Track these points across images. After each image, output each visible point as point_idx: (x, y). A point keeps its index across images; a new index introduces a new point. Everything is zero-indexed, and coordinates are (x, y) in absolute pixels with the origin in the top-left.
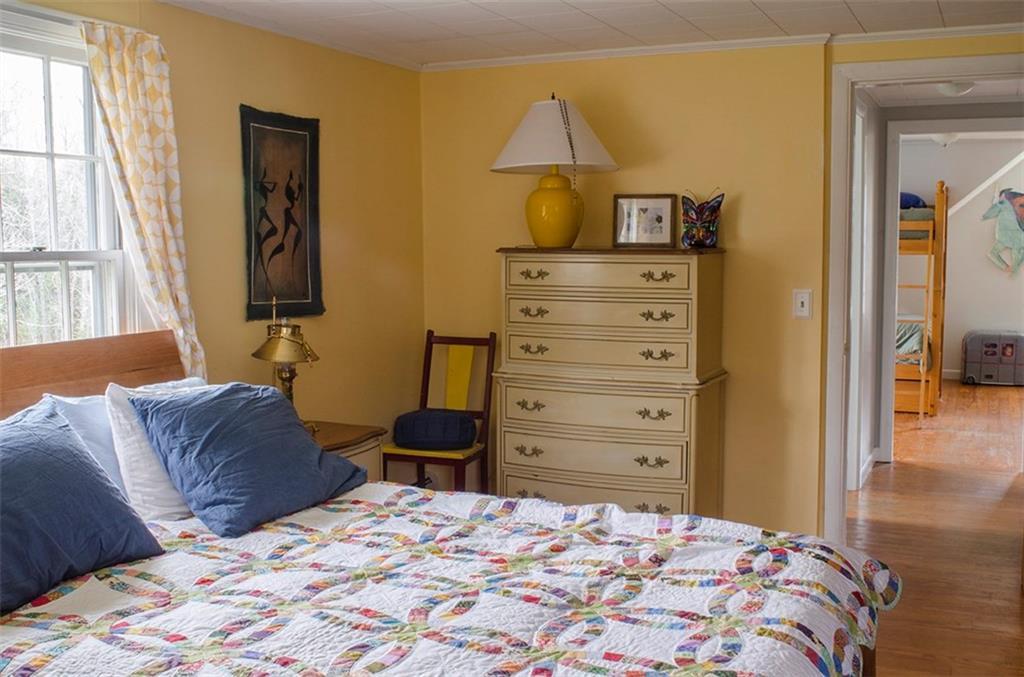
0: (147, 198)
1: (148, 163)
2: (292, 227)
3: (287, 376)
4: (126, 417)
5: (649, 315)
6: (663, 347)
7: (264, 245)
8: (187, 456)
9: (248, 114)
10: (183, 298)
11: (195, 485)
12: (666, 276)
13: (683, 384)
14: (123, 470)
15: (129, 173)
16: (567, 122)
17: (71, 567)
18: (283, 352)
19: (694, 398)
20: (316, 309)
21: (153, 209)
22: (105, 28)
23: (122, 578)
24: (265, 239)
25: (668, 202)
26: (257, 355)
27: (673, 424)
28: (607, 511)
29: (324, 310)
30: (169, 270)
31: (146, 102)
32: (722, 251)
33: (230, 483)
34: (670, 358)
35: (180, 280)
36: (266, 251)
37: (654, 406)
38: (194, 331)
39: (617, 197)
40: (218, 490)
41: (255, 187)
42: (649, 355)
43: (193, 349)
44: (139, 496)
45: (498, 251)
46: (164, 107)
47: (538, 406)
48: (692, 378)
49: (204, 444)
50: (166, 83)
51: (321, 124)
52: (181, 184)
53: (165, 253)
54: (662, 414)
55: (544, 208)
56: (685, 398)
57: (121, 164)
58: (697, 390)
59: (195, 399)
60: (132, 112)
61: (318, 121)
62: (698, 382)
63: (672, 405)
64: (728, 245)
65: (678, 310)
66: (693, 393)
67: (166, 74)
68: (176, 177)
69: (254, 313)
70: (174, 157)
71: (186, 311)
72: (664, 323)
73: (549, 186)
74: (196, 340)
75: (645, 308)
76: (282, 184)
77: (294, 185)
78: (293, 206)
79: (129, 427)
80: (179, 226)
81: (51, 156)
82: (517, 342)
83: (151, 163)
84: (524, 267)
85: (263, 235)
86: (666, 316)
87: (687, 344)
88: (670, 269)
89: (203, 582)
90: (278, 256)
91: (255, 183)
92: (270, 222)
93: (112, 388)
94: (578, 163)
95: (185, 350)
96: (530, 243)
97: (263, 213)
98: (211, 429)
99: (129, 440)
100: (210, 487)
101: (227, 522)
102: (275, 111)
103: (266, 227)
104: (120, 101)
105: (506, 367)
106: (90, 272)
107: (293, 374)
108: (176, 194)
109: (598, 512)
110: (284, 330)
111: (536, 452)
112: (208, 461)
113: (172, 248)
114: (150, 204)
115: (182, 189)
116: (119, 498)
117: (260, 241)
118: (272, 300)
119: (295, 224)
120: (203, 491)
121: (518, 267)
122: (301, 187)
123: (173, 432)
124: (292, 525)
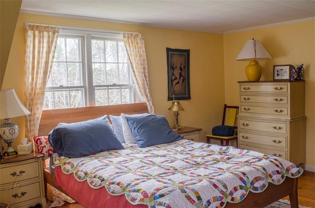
0: (139, 72)
1: (139, 64)
2: (181, 77)
3: (177, 114)
4: (124, 121)
5: (277, 100)
6: (280, 109)
7: (173, 82)
8: (135, 129)
9: (168, 50)
10: (149, 95)
11: (136, 136)
12: (281, 89)
13: (286, 120)
14: (123, 132)
15: (134, 66)
16: (255, 46)
17: (102, 149)
18: (175, 109)
19: (289, 124)
20: (189, 98)
21: (140, 74)
22: (128, 34)
23: (112, 152)
24: (174, 80)
25: (288, 67)
26: (169, 109)
27: (283, 131)
28: (229, 148)
29: (191, 98)
30: (144, 88)
31: (138, 50)
32: (304, 81)
33: (143, 136)
34: (282, 112)
35: (147, 91)
36: (174, 83)
37: (278, 126)
38: (151, 103)
39: (274, 66)
40: (140, 137)
41: (171, 68)
42: (277, 111)
43: (151, 107)
44: (126, 138)
45: (237, 82)
46: (143, 50)
47: (247, 125)
48: (289, 118)
49: (139, 127)
50: (144, 45)
51: (190, 51)
52: (148, 68)
53: (143, 84)
54: (280, 128)
55: (250, 70)
56: (286, 124)
57: (132, 64)
58: (290, 121)
59: (139, 117)
60: (135, 53)
61: (189, 50)
62: (290, 119)
63: (283, 125)
64: (306, 79)
65: (285, 98)
66: (288, 122)
67: (143, 42)
68: (146, 66)
69: (170, 99)
70: (146, 62)
71: (149, 98)
72: (281, 102)
73: (252, 64)
74: (152, 105)
75: (276, 98)
76: (178, 67)
77: (182, 67)
78: (182, 72)
79: (125, 123)
80: (147, 78)
81: (118, 63)
82: (243, 107)
83: (140, 64)
84: (244, 87)
85: (173, 79)
86: (281, 100)
87: (287, 108)
88: (282, 86)
89: (127, 154)
90: (177, 85)
91: (171, 67)
92: (175, 76)
93: (122, 114)
94: (256, 57)
95: (149, 107)
96: (247, 80)
97: (173, 74)
98: (141, 124)
99: (125, 126)
100: (139, 137)
101: (141, 144)
102: (176, 48)
103: (174, 77)
104: (132, 50)
105: (240, 114)
106: (128, 89)
107: (178, 114)
108: (147, 71)
109: (227, 148)
110: (176, 103)
111: (247, 138)
112: (139, 131)
113: (146, 83)
114: (139, 73)
115: (148, 69)
116: (115, 136)
117: (172, 81)
118: (173, 96)
119: (183, 76)
120: (138, 138)
121: (243, 87)
122: (184, 67)
123: (133, 124)
124: (156, 147)
